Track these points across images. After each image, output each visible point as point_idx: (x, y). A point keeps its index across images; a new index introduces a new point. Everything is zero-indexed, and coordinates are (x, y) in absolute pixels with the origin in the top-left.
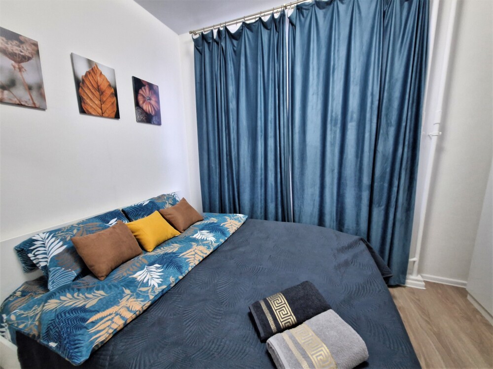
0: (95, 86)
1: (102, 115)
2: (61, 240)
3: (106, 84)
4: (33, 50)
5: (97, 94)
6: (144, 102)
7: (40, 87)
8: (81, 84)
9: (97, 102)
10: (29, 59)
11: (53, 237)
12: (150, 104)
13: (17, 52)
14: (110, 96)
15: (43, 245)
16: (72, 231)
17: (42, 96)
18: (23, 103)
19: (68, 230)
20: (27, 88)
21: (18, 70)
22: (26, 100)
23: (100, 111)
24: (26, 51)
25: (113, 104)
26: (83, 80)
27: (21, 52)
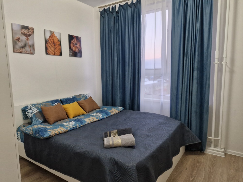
0: (53, 42)
1: (54, 55)
2: (37, 108)
3: (57, 40)
4: (32, 31)
5: (53, 45)
6: (73, 46)
7: (33, 45)
8: (47, 42)
9: (53, 49)
10: (31, 35)
11: (34, 106)
12: (76, 47)
13: (27, 33)
14: (58, 46)
15: (31, 109)
16: (41, 105)
17: (34, 49)
18: (28, 53)
19: (39, 105)
20: (29, 46)
21: (27, 40)
22: (29, 51)
23: (53, 53)
24: (30, 32)
25: (59, 49)
26: (48, 40)
27: (29, 33)
